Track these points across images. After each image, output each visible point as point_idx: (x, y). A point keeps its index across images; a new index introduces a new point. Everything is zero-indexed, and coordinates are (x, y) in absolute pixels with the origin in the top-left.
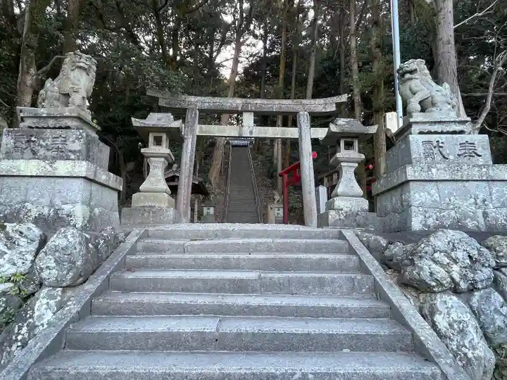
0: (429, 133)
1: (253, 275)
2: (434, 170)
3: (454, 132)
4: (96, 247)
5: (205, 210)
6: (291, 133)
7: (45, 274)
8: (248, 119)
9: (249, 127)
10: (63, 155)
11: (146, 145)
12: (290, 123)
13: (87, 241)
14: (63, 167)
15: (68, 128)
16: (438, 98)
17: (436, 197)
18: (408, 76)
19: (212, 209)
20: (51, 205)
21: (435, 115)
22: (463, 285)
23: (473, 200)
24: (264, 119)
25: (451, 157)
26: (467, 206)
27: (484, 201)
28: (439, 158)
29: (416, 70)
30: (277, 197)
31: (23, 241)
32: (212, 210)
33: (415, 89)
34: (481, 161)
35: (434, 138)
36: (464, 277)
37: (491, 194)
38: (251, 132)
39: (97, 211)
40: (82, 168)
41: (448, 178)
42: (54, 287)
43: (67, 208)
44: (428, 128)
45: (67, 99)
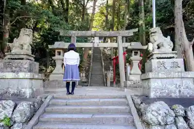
0: (160, 58)
2: (160, 74)
3: (170, 58)
4: (34, 106)
5: (81, 75)
7: (16, 119)
8: (97, 40)
9: (97, 43)
13: (31, 105)
14: (21, 75)
15: (22, 59)
17: (160, 84)
18: (153, 34)
20: (18, 89)
22: (162, 123)
23: (175, 86)
25: (168, 68)
26: (173, 88)
27: (180, 86)
28: (163, 68)
29: (156, 32)
30: (111, 69)
31: (8, 107)
32: (84, 75)
33: (155, 40)
35: (161, 60)
36: (163, 120)
37: (182, 83)
38: (98, 45)
39: (34, 89)
40: (28, 75)
41: (165, 77)
42: (19, 123)
43: (23, 90)
44: (159, 56)
45: (22, 47)
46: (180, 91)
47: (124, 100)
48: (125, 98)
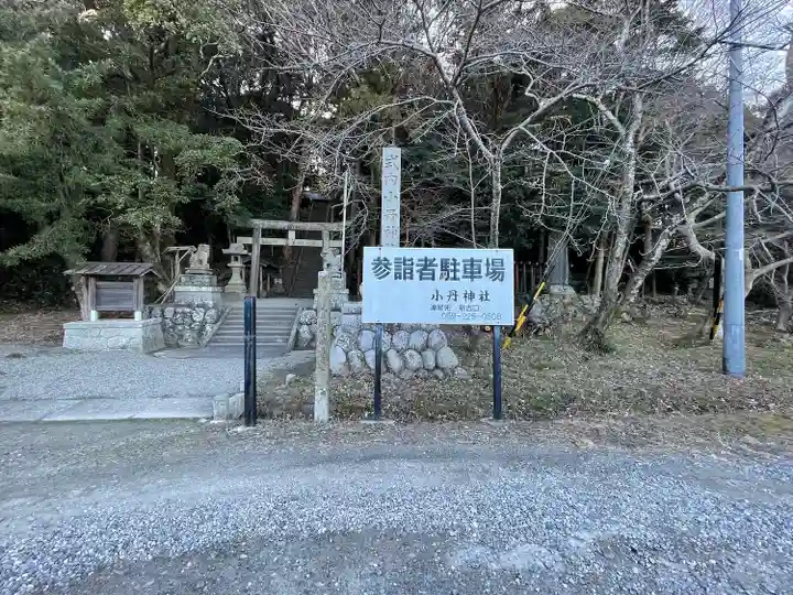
5: (276, 281)
6: (318, 243)
8: (292, 235)
9: (292, 240)
10: (203, 285)
11: (230, 262)
12: (317, 237)
14: (204, 289)
24: (300, 235)
32: (280, 281)
38: (293, 243)
43: (206, 302)
45: (201, 262)
47: (294, 311)
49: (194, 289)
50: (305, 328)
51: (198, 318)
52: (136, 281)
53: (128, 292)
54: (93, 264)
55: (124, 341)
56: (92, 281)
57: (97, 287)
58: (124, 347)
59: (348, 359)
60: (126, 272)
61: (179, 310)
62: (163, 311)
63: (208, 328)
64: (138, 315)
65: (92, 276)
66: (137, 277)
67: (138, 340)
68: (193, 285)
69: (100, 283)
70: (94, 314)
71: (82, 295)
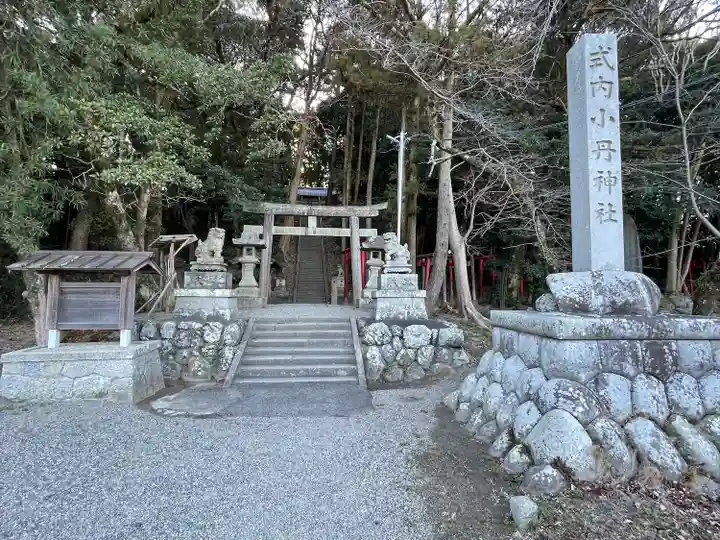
0: (392, 273)
1: (305, 340)
2: (389, 293)
3: (404, 273)
6: (344, 232)
8: (312, 222)
9: (313, 228)
12: (344, 225)
15: (215, 271)
16: (400, 254)
17: (388, 305)
19: (284, 281)
20: (214, 310)
21: (397, 262)
22: (379, 343)
23: (404, 306)
25: (400, 285)
29: (390, 239)
30: (341, 270)
34: (413, 288)
35: (393, 275)
36: (379, 340)
37: (413, 303)
38: (314, 232)
40: (226, 292)
41: (394, 296)
42: (230, 346)
43: (221, 312)
44: (392, 270)
45: (213, 254)
46: (408, 313)
47: (346, 324)
48: (349, 321)
49: (202, 292)
50: (373, 351)
51: (212, 337)
52: (124, 280)
53: (109, 298)
54: (56, 254)
55: (101, 383)
56: (54, 280)
57: (62, 292)
58: (101, 395)
59: (595, 441)
60: (109, 266)
61: (183, 325)
62: (159, 327)
63: (228, 353)
64: (125, 336)
65: (55, 272)
66: (128, 273)
67: (127, 382)
68: (202, 287)
69: (66, 284)
70: (53, 337)
71: (37, 305)
